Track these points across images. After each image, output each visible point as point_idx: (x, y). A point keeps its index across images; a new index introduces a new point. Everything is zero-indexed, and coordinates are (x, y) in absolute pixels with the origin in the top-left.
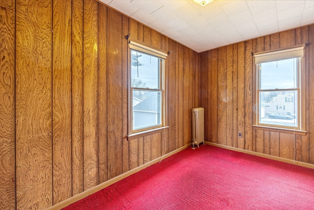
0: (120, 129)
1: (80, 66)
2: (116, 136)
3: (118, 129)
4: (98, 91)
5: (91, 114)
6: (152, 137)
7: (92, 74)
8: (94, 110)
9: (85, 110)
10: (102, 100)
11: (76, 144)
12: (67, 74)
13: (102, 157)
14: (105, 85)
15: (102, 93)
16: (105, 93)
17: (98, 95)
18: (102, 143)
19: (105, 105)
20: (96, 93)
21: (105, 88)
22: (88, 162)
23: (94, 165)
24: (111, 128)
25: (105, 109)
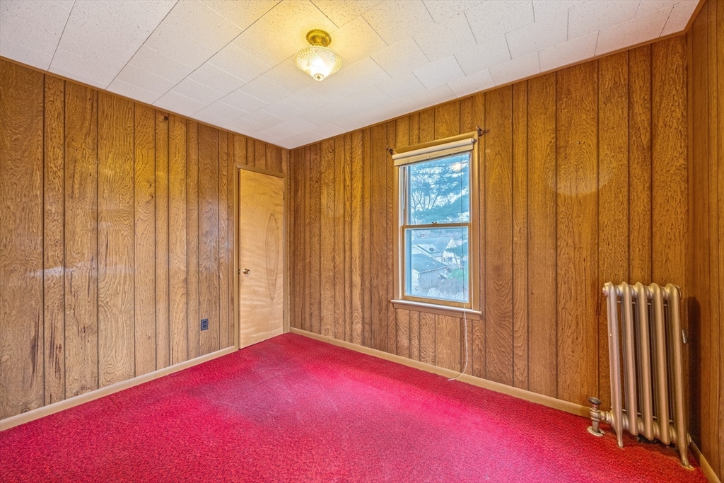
0: (385, 287)
1: (349, 211)
2: (381, 294)
3: (382, 286)
4: (362, 235)
5: (357, 261)
6: (438, 320)
7: (358, 216)
8: (359, 257)
9: (353, 256)
10: (367, 246)
11: (347, 291)
12: (342, 220)
13: (367, 315)
14: (369, 227)
15: (366, 237)
16: (369, 238)
17: (363, 239)
18: (367, 298)
19: (369, 253)
20: (361, 238)
21: (369, 230)
22: (355, 314)
23: (360, 320)
24: (375, 282)
25: (369, 257)
